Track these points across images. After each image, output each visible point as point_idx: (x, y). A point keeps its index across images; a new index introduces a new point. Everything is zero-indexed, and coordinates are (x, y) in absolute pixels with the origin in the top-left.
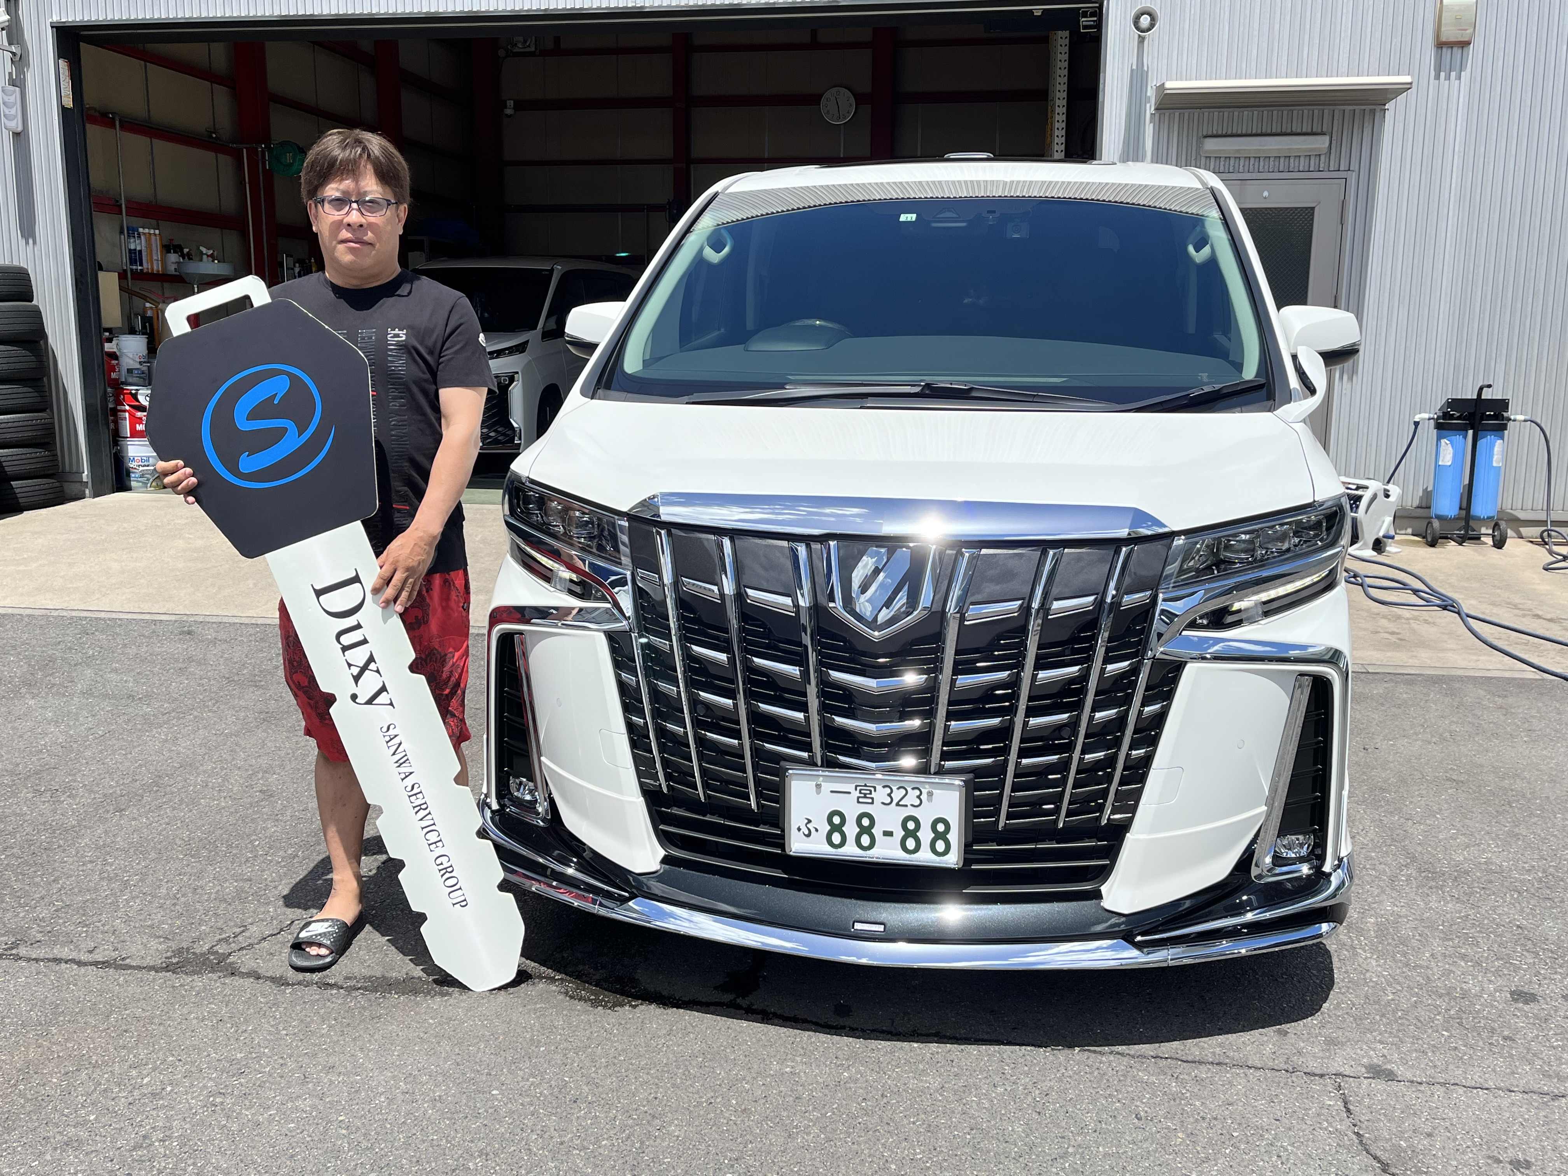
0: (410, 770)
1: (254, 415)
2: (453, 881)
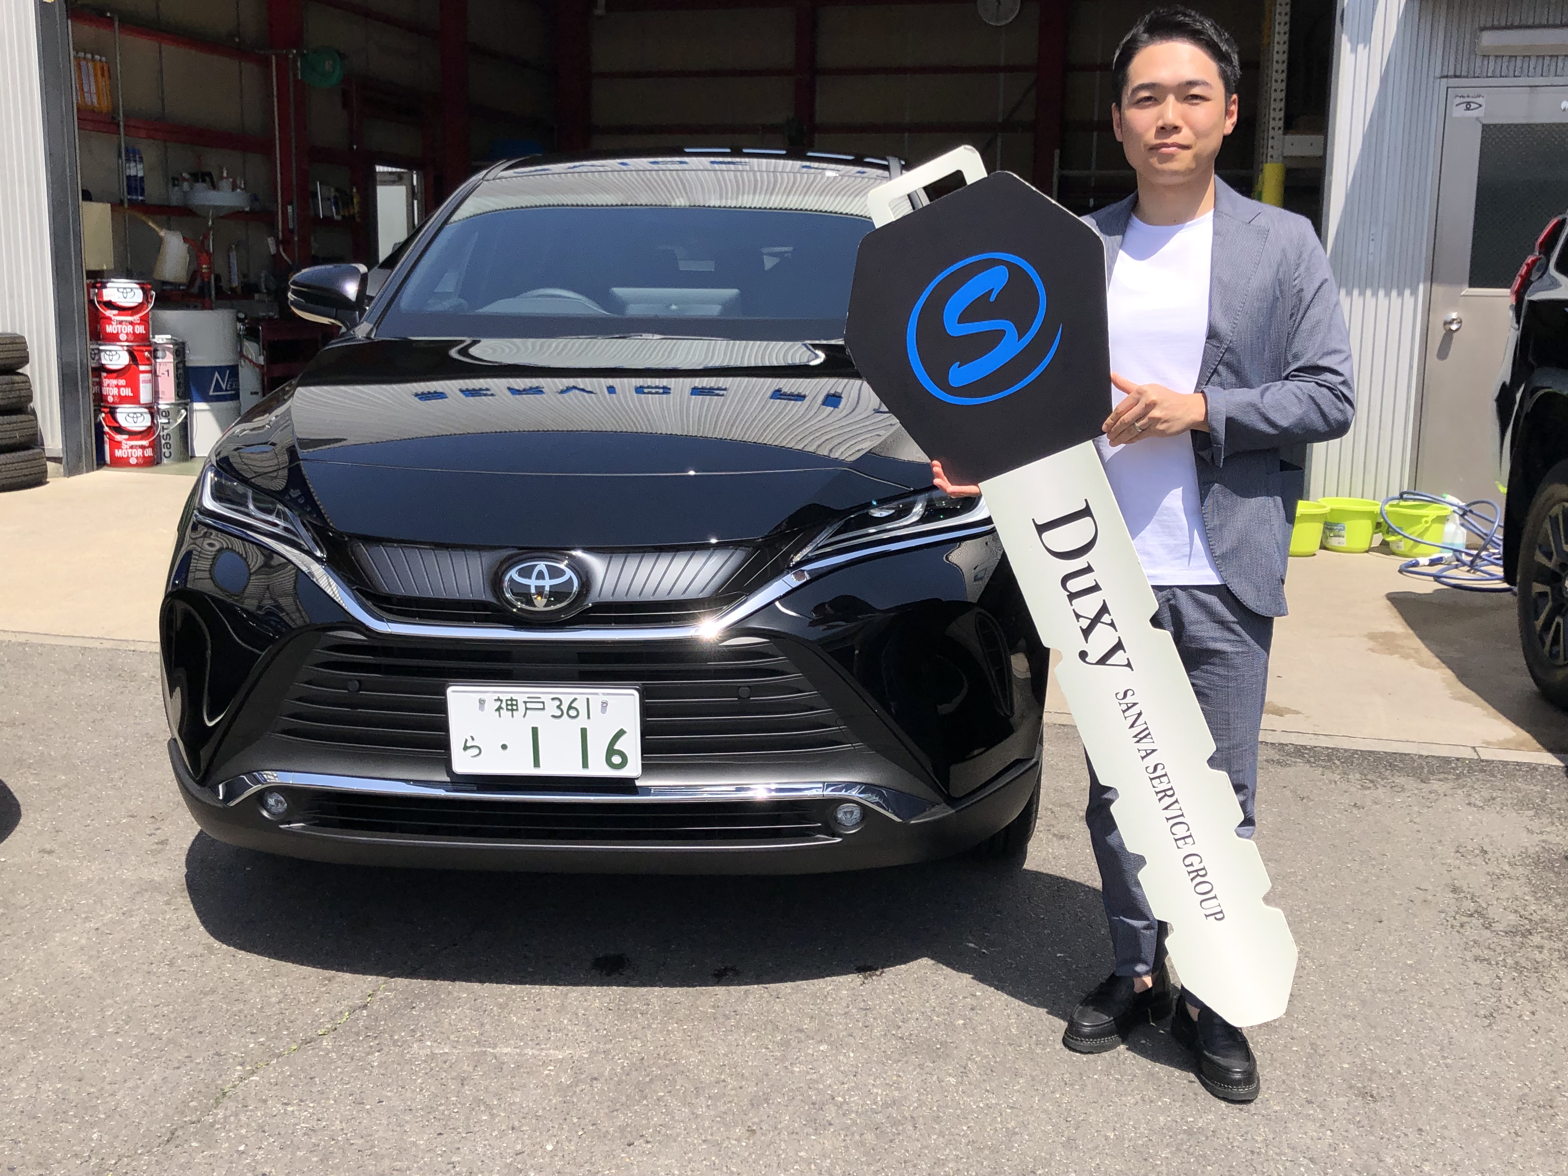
0: (1152, 746)
1: (966, 317)
2: (1207, 887)
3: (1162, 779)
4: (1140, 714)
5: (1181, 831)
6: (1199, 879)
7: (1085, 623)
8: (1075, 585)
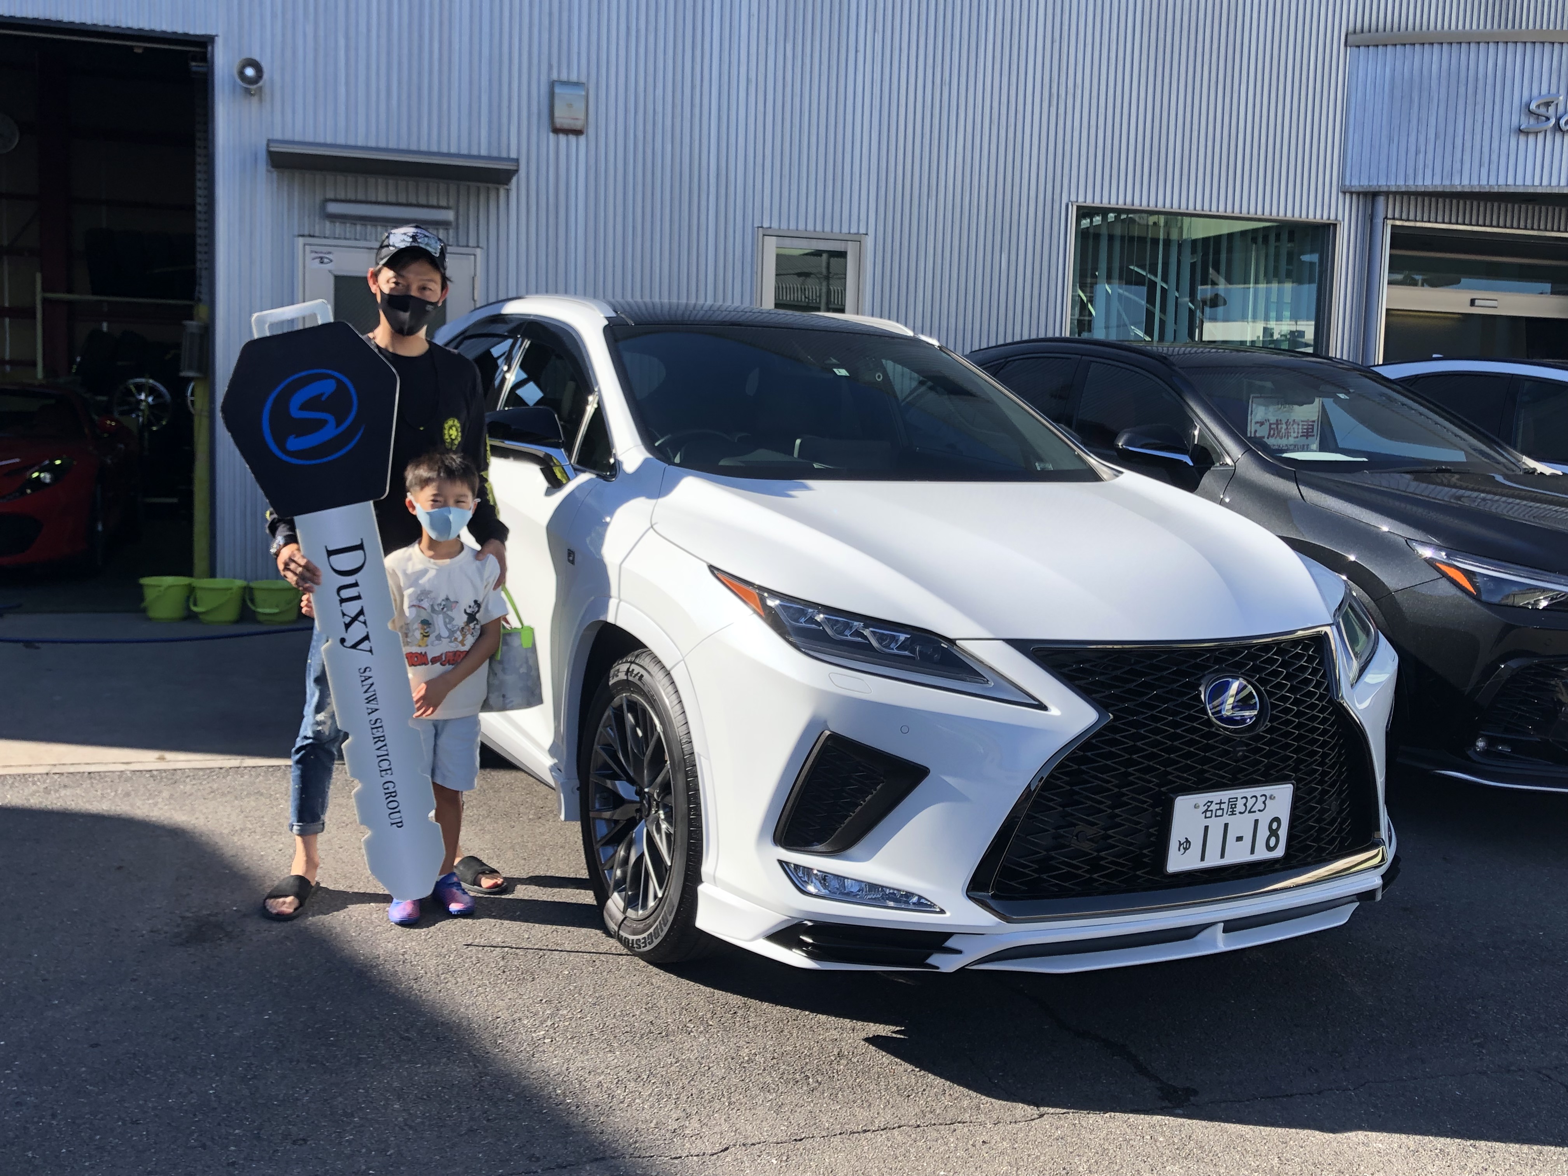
0: (376, 707)
1: (306, 406)
2: (394, 805)
3: (380, 729)
4: (372, 684)
5: (385, 765)
6: (391, 799)
7: (347, 620)
8: (346, 594)
